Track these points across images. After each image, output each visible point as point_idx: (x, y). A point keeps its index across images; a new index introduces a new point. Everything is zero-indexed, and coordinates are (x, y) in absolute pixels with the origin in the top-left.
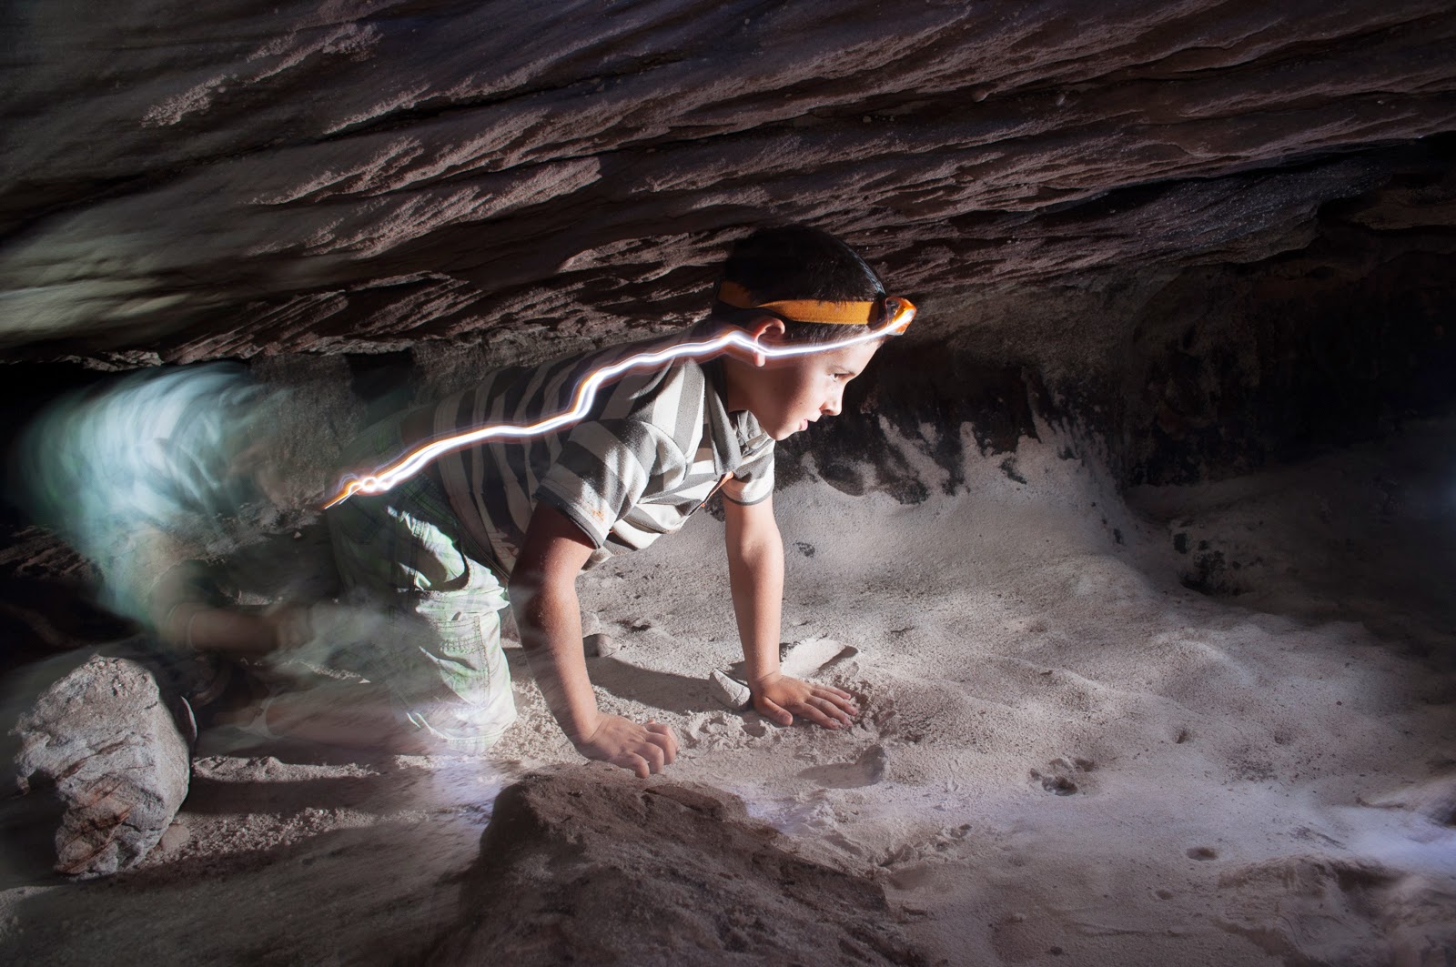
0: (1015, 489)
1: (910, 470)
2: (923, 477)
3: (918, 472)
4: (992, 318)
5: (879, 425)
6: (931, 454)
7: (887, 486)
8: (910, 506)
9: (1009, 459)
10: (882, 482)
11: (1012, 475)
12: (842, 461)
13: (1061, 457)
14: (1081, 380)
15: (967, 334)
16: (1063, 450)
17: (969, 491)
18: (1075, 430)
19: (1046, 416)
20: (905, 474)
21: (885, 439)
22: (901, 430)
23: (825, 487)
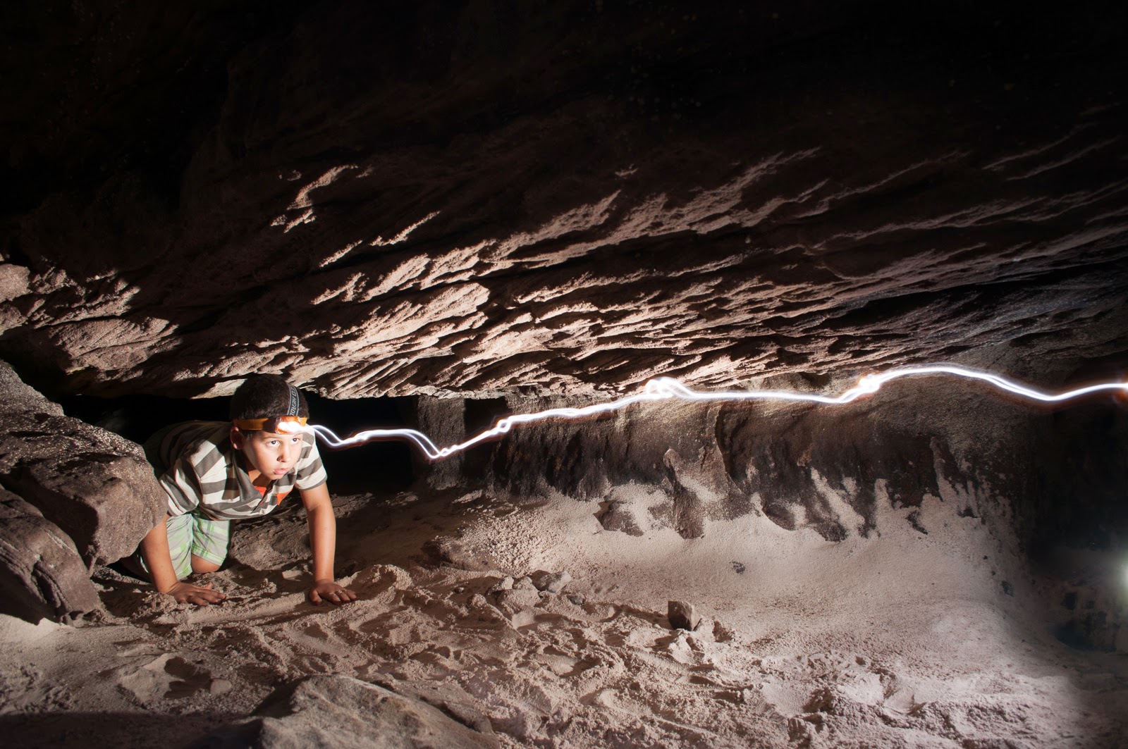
0: (917, 538)
1: (833, 516)
2: (842, 520)
3: (838, 516)
4: (908, 396)
5: (810, 475)
6: (851, 503)
7: (816, 525)
8: (833, 543)
9: (915, 512)
10: (810, 522)
11: (916, 526)
12: (779, 502)
13: (960, 514)
14: (986, 451)
15: (886, 408)
16: (963, 509)
17: (879, 535)
18: (980, 492)
19: (950, 479)
20: (828, 516)
21: (815, 487)
22: (828, 481)
23: (766, 521)
